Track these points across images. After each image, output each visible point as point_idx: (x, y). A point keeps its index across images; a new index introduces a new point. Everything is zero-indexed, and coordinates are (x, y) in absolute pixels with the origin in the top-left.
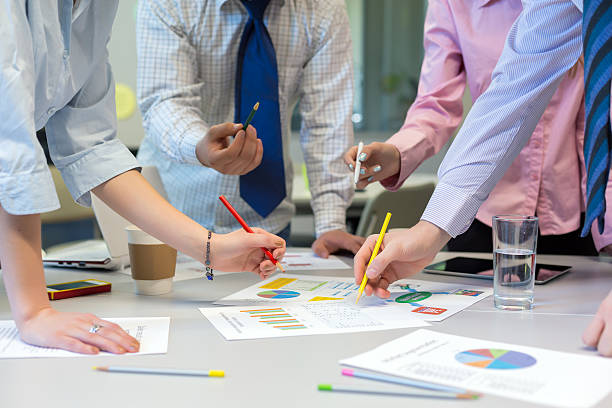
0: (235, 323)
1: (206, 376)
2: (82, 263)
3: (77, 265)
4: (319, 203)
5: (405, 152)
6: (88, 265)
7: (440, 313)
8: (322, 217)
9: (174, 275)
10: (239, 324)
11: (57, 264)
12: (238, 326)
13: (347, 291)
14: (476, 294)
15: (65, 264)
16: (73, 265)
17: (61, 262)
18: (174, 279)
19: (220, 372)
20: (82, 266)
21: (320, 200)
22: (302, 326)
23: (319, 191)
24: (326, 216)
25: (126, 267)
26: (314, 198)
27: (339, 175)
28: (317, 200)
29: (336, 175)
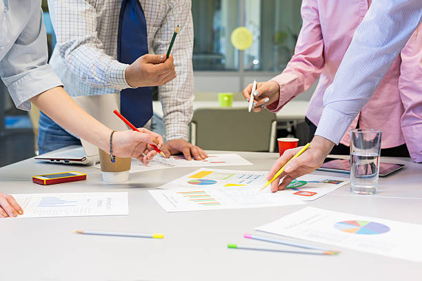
0: (173, 201)
1: (151, 237)
2: (67, 160)
3: (63, 161)
4: (168, 119)
5: (283, 85)
6: (71, 162)
7: (312, 195)
8: (169, 129)
9: (129, 169)
10: (175, 201)
11: (49, 161)
12: (175, 203)
13: (248, 180)
14: (338, 182)
15: (55, 161)
16: (61, 161)
17: (52, 160)
18: (130, 171)
19: (160, 235)
20: (67, 163)
21: (169, 117)
22: (218, 203)
23: (168, 111)
24: (172, 128)
25: (97, 163)
26: (165, 116)
27: (182, 101)
28: (166, 117)
29: (179, 100)
